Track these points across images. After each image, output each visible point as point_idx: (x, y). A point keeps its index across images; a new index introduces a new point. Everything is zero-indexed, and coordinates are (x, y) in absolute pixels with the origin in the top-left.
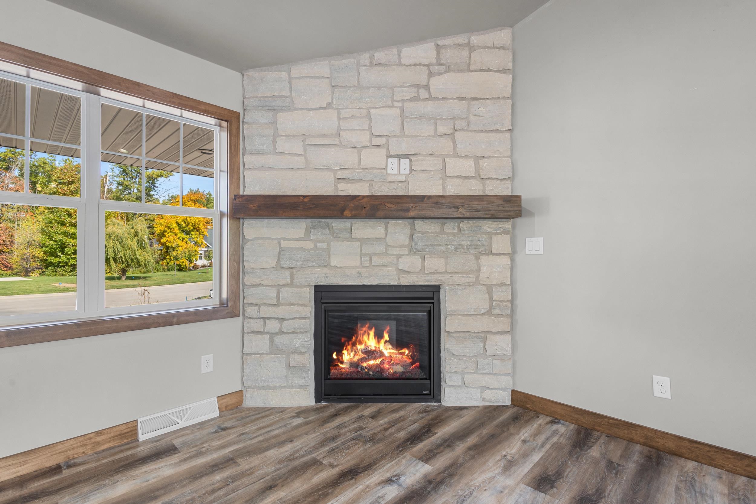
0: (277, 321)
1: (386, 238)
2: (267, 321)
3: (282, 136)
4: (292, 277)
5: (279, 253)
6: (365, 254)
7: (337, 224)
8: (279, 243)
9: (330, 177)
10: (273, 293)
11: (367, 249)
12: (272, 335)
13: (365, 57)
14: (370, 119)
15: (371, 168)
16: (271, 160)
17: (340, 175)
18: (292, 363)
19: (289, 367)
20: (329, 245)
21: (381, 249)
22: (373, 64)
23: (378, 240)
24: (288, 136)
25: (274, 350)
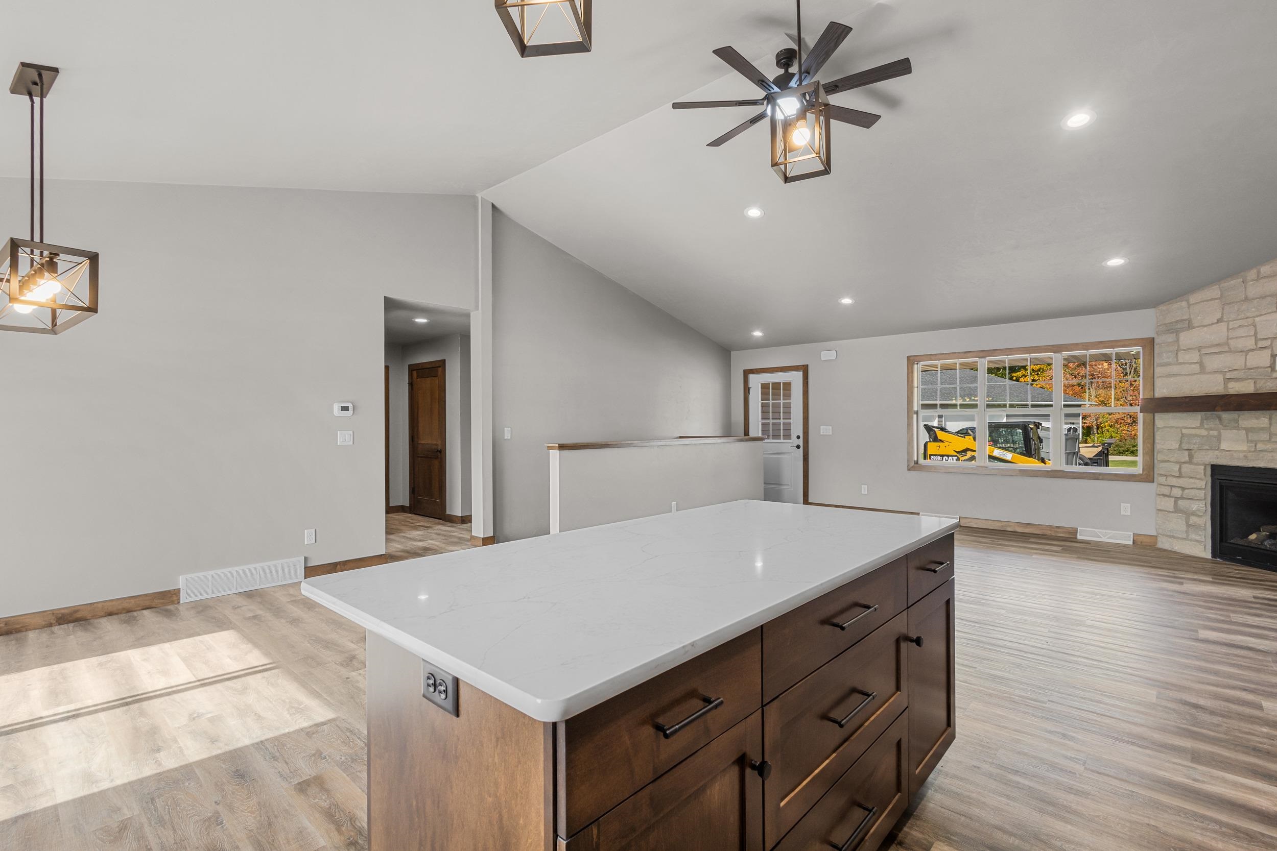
0: (1180, 489)
1: (1270, 428)
2: (1173, 489)
3: (1184, 350)
4: (1191, 457)
5: (1181, 438)
6: (1252, 441)
7: (1226, 416)
8: (1181, 430)
9: (1220, 378)
10: (1176, 467)
11: (1252, 436)
12: (1177, 499)
13: (1252, 274)
14: (1255, 326)
15: (1258, 368)
16: (1175, 369)
17: (1228, 376)
18: (1191, 522)
19: (1188, 525)
20: (1220, 434)
21: (1265, 436)
22: (1259, 278)
23: (1262, 429)
24: (1188, 349)
25: (1177, 510)
